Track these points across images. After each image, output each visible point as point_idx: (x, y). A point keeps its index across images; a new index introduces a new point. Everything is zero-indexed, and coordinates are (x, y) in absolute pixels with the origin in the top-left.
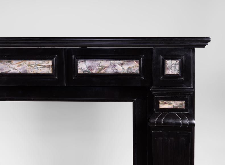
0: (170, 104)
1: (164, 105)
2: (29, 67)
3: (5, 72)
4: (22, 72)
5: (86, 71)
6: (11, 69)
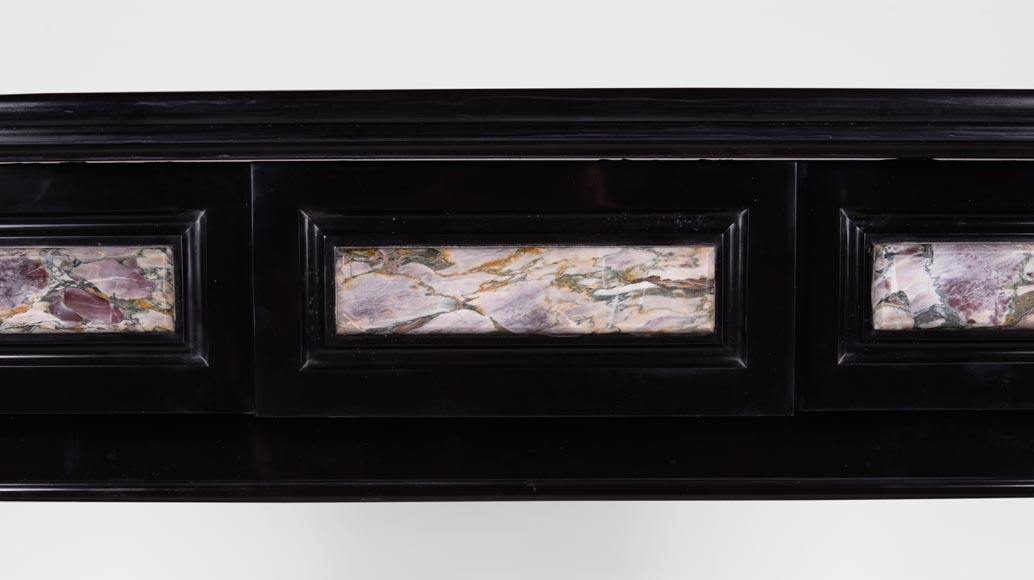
2: (564, 292)
3: (399, 325)
4: (516, 328)
5: (932, 313)
6: (436, 305)
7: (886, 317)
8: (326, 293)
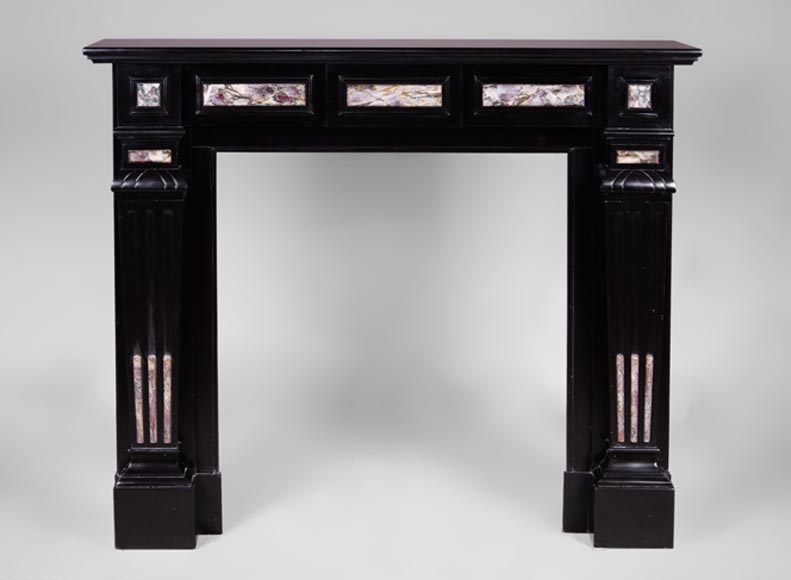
0: (636, 156)
1: (625, 159)
2: (404, 96)
3: (363, 104)
4: (392, 105)
5: (497, 102)
6: (372, 99)
7: (486, 103)
8: (345, 96)
